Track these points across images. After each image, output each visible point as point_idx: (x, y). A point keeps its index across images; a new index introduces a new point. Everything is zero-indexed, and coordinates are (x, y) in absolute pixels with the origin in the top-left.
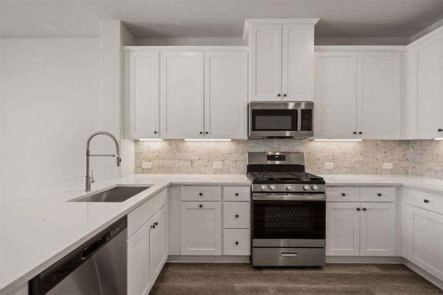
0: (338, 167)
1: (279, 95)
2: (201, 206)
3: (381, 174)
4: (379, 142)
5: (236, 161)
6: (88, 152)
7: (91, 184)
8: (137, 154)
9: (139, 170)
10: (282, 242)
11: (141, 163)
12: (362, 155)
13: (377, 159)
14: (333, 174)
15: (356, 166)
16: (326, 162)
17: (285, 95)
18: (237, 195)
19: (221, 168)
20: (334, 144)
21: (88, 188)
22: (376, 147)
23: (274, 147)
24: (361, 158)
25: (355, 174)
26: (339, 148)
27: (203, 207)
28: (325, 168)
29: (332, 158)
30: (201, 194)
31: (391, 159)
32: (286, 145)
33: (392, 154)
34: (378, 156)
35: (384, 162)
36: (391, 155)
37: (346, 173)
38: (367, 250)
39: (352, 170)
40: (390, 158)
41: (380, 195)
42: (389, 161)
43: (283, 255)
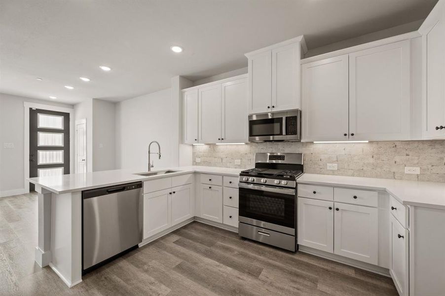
0: (342, 168)
1: (269, 107)
2: (210, 188)
3: (401, 179)
4: (397, 144)
5: (250, 159)
6: (149, 151)
7: (151, 168)
8: (194, 153)
9: (195, 163)
10: (262, 224)
11: (195, 159)
12: (373, 157)
13: (395, 162)
14: (336, 175)
15: (365, 168)
16: (329, 163)
17: (273, 107)
18: (230, 182)
19: (240, 164)
20: (338, 145)
21: (149, 169)
22: (394, 149)
23: (279, 149)
24: (371, 161)
25: (364, 177)
26: (344, 149)
27: (212, 188)
28: (328, 168)
29: (335, 159)
30: (210, 180)
31: (418, 163)
32: (290, 147)
33: (419, 156)
34: (397, 158)
35: (405, 166)
36: (416, 158)
37: (353, 175)
38: (342, 250)
39: (361, 172)
40: (416, 162)
41: (355, 197)
42: (414, 165)
43: (259, 233)
